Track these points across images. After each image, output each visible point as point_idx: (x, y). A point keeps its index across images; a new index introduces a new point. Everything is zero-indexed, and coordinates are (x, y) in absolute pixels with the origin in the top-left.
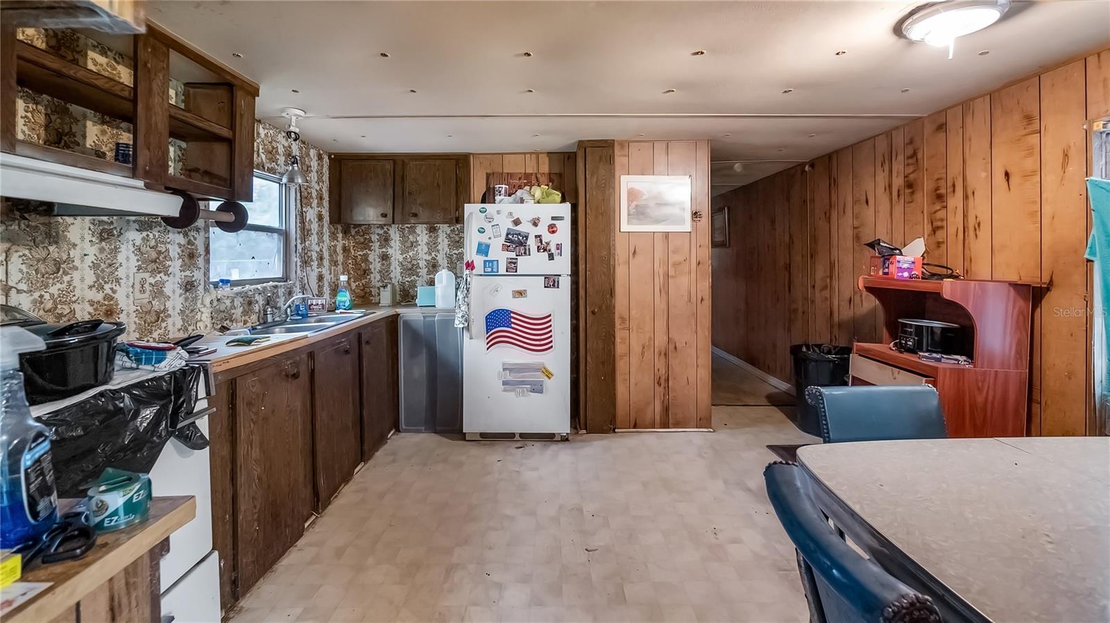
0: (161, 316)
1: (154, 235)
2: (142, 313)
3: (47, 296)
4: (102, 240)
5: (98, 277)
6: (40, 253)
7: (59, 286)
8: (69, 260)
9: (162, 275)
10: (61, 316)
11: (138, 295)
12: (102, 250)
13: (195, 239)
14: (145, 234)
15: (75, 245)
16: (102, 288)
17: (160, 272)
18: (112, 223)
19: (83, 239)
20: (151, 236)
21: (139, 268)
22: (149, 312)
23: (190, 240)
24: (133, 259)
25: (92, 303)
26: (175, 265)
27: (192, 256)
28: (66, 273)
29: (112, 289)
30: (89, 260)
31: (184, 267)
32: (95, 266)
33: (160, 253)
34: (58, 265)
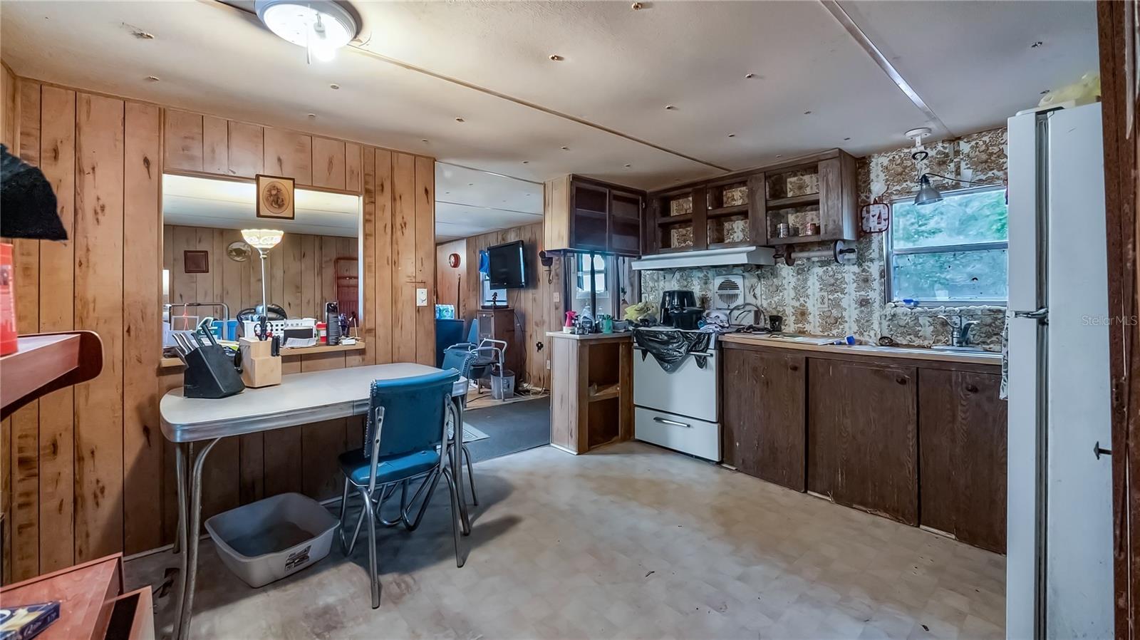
0: (838, 321)
1: (832, 268)
2: (824, 316)
3: (773, 302)
4: (798, 274)
5: (796, 293)
6: (770, 282)
7: (778, 297)
8: (782, 285)
9: (839, 294)
10: (779, 312)
11: (820, 306)
12: (798, 280)
13: (869, 267)
14: (825, 268)
15: (785, 278)
16: (799, 300)
17: (838, 292)
18: (804, 264)
19: (788, 274)
20: (830, 269)
21: (821, 289)
22: (830, 317)
23: (864, 269)
24: (817, 284)
25: (793, 307)
26: (851, 288)
27: (866, 280)
28: (781, 291)
29: (804, 301)
30: (793, 284)
31: (858, 289)
32: (795, 288)
33: (837, 279)
34: (777, 287)
